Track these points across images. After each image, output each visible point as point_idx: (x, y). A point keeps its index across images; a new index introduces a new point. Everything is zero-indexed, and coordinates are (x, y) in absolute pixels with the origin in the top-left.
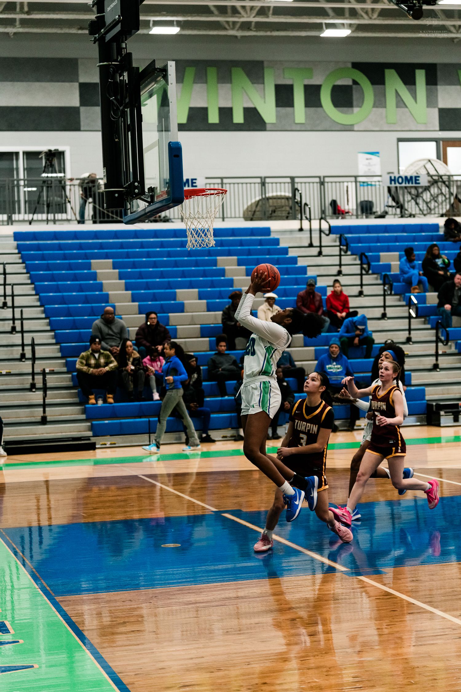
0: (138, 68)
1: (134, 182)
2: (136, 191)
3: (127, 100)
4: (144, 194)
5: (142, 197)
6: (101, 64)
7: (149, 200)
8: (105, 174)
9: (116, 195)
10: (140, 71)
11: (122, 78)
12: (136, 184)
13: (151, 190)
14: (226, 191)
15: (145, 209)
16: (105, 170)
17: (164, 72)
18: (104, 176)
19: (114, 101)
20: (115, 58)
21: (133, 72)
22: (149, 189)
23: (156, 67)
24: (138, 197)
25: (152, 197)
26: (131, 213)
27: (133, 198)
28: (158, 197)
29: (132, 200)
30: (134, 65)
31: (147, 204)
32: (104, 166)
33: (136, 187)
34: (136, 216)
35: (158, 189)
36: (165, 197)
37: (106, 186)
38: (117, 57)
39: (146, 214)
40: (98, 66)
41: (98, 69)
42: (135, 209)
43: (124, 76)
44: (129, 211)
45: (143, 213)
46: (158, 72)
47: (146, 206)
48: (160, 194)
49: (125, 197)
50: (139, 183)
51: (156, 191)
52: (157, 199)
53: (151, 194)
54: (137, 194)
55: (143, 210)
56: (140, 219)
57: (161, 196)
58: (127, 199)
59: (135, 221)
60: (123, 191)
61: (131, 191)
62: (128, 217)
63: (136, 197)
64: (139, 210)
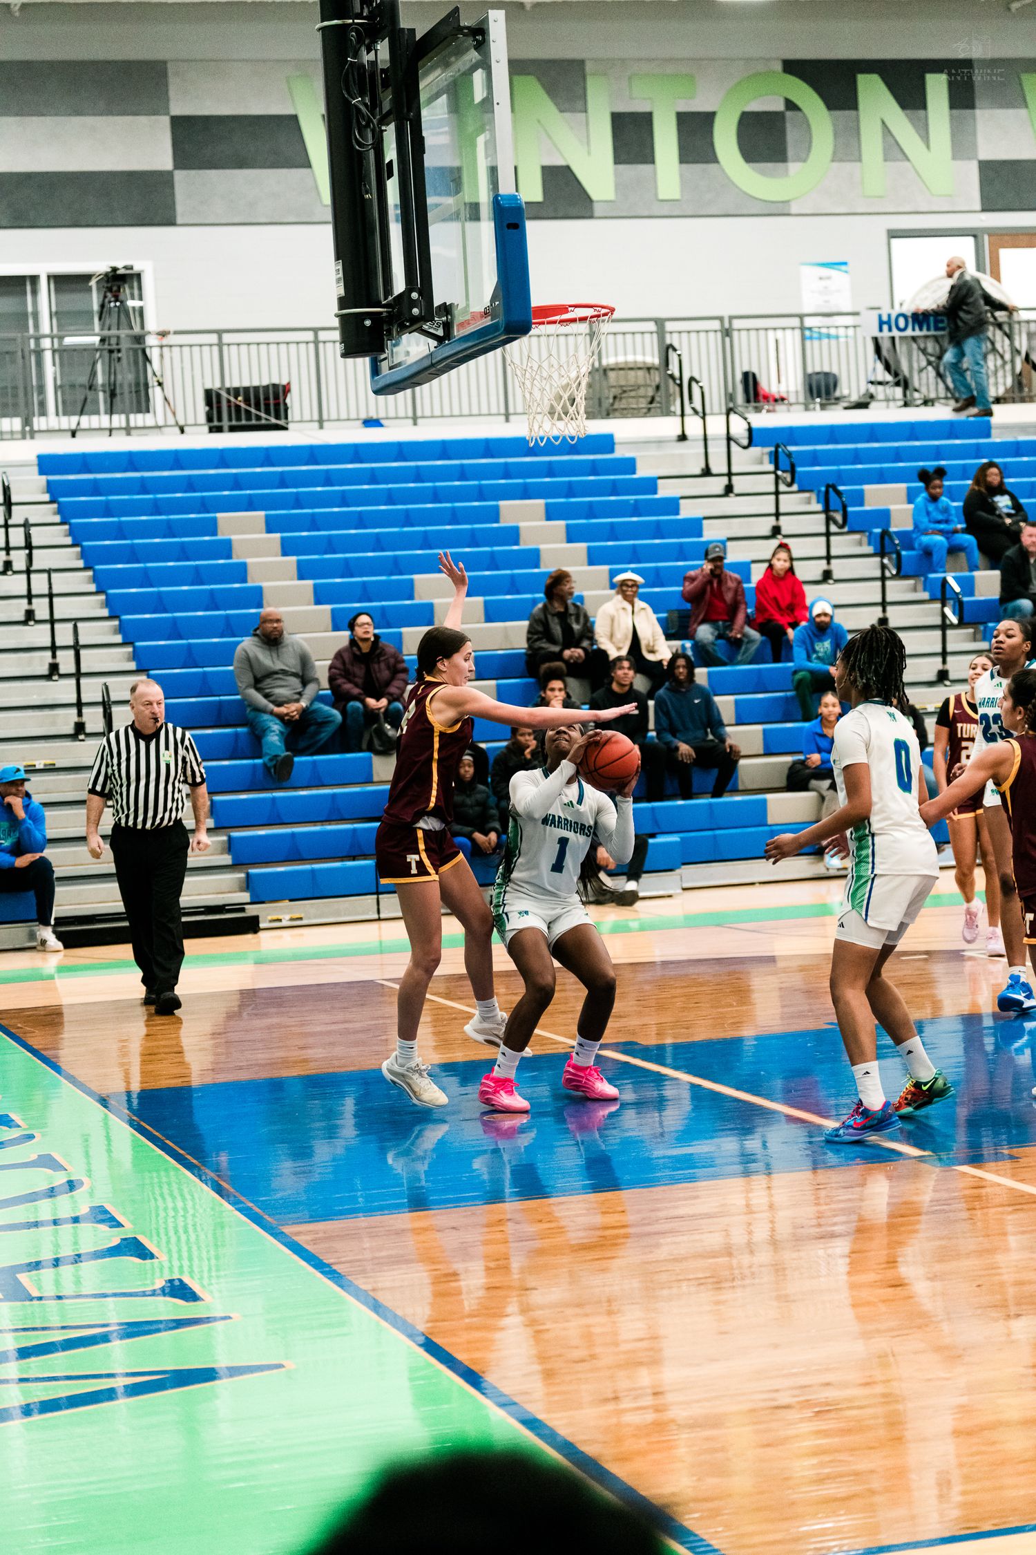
0: (412, 31)
1: (409, 290)
2: (415, 311)
3: (386, 106)
4: (432, 320)
5: (425, 327)
6: (326, 23)
7: (440, 332)
8: (341, 275)
9: (368, 323)
10: (418, 37)
11: (371, 56)
12: (415, 295)
13: (446, 309)
14: (613, 310)
15: (431, 354)
16: (340, 267)
17: (479, 34)
18: (338, 280)
19: (362, 108)
20: (357, 9)
21: (400, 39)
22: (439, 307)
23: (462, 24)
24: (416, 326)
25: (448, 327)
26: (390, 368)
27: (403, 329)
28: (462, 325)
29: (400, 334)
30: (404, 24)
31: (433, 343)
32: (337, 258)
33: (413, 304)
34: (406, 374)
35: (462, 306)
36: (488, 322)
37: (343, 302)
38: (362, 9)
39: (433, 365)
40: (319, 29)
41: (319, 35)
42: (397, 361)
43: (376, 51)
44: (384, 366)
45: (427, 363)
46: (465, 35)
47: (432, 349)
48: (468, 317)
49: (385, 328)
50: (420, 294)
51: (456, 312)
52: (458, 331)
53: (444, 319)
54: (414, 320)
55: (426, 357)
56: (415, 380)
57: (468, 323)
58: (389, 332)
59: (402, 385)
60: (381, 313)
61: (400, 313)
62: (384, 377)
63: (411, 325)
64: (411, 360)
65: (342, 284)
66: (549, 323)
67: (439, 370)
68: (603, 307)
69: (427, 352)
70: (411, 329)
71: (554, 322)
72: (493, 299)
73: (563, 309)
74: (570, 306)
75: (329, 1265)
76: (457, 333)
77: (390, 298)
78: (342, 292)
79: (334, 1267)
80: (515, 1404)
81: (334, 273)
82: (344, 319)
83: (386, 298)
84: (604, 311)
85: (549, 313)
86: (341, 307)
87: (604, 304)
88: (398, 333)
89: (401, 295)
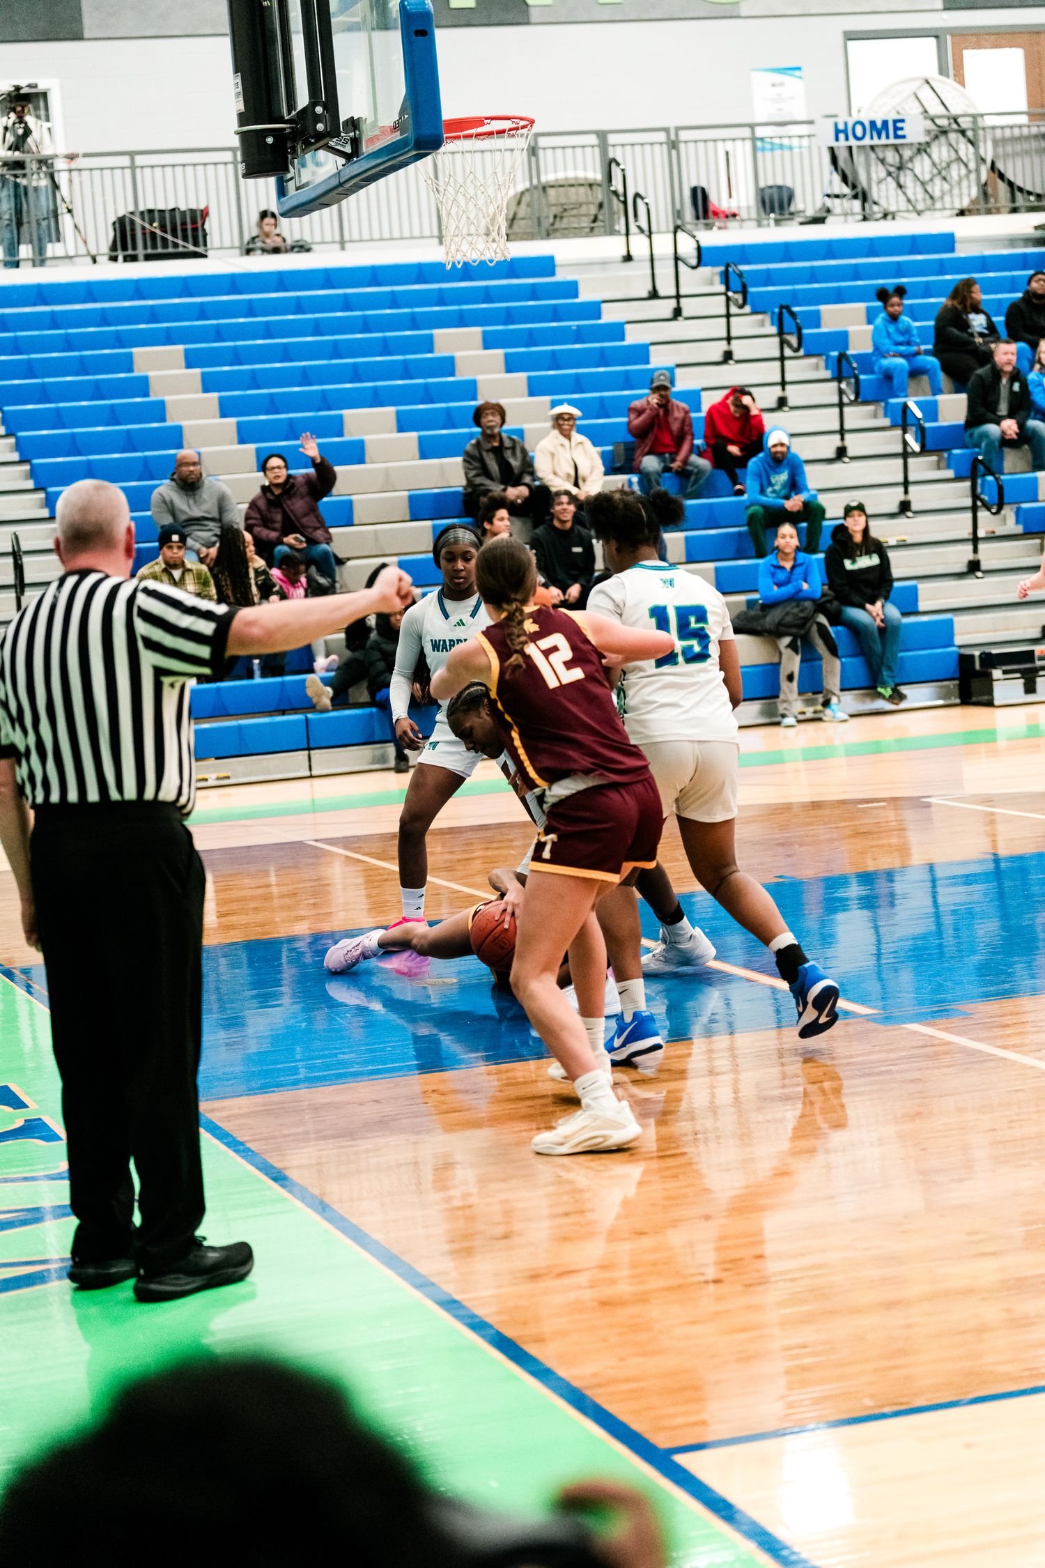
1: (313, 104)
2: (320, 127)
4: (338, 135)
5: (331, 144)
7: (348, 149)
8: (240, 89)
9: (270, 140)
12: (319, 110)
13: (354, 124)
14: (532, 122)
15: (339, 173)
16: (239, 80)
18: (237, 95)
22: (346, 122)
24: (322, 143)
25: (355, 142)
26: (298, 189)
27: (307, 144)
28: (371, 140)
29: (305, 151)
31: (341, 161)
32: (236, 71)
33: (317, 118)
34: (313, 195)
35: (370, 120)
36: (397, 136)
37: (243, 119)
39: (341, 185)
42: (304, 181)
44: (291, 186)
45: (335, 182)
47: (340, 167)
48: (377, 132)
49: (289, 145)
50: (325, 108)
51: (364, 127)
52: (367, 147)
53: (352, 134)
54: (319, 136)
55: (334, 175)
56: (323, 200)
57: (377, 138)
58: (294, 149)
59: (308, 207)
60: (284, 129)
61: (304, 129)
62: (291, 198)
63: (317, 141)
64: (319, 179)
65: (241, 98)
66: (466, 137)
67: (347, 190)
68: (521, 119)
69: (335, 171)
70: (315, 147)
71: (470, 136)
72: (402, 113)
73: (479, 122)
74: (487, 118)
75: (242, 1144)
76: (366, 149)
77: (293, 113)
78: (241, 107)
79: (248, 1145)
80: (432, 1284)
81: (233, 87)
82: (244, 136)
83: (289, 113)
84: (522, 123)
85: (461, 126)
86: (241, 124)
87: (524, 115)
88: (303, 150)
89: (304, 109)
